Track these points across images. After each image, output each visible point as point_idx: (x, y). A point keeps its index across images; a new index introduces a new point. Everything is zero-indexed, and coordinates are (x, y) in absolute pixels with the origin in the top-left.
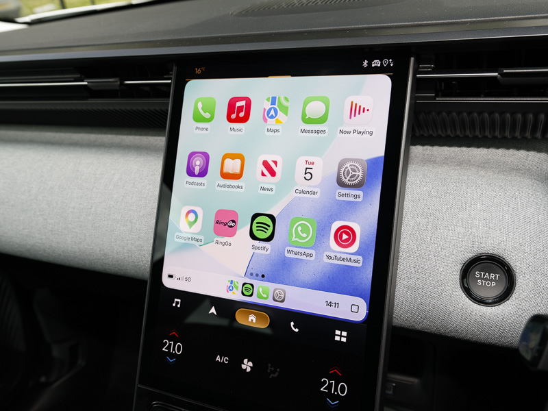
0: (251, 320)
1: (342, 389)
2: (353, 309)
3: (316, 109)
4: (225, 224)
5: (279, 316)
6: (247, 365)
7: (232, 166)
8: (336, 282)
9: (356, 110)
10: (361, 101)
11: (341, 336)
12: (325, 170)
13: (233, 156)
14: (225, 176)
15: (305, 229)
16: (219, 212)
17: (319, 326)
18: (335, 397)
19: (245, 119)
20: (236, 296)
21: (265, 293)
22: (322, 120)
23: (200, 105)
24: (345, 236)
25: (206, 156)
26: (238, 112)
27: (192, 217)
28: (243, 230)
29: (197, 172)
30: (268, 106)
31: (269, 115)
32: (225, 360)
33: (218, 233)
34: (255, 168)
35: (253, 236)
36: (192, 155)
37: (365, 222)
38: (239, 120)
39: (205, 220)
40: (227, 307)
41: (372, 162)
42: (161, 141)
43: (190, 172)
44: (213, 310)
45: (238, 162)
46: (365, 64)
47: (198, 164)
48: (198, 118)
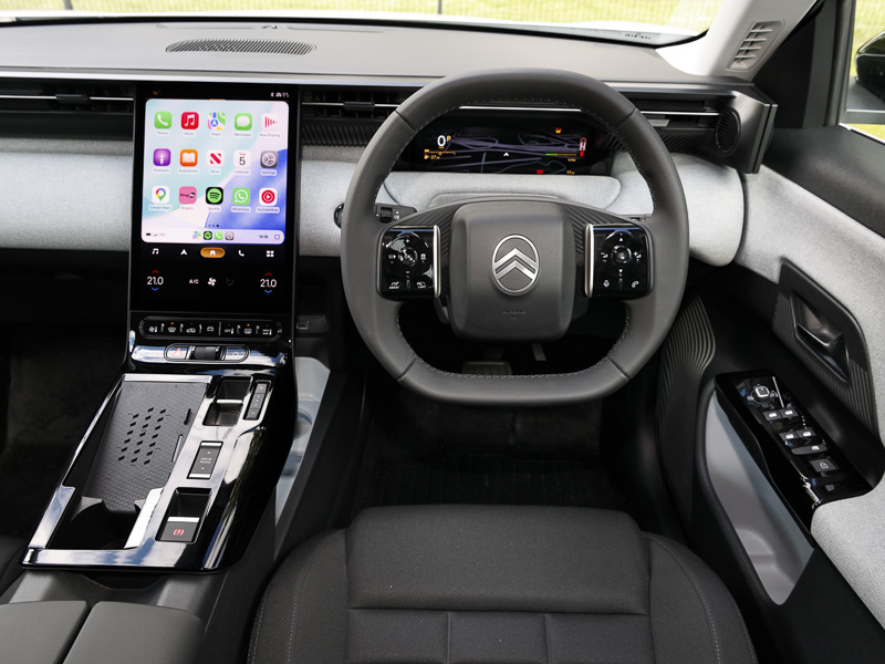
0: (213, 253)
1: (273, 283)
2: (276, 237)
3: (243, 121)
4: (187, 195)
5: (231, 249)
6: (212, 282)
7: (189, 158)
8: (265, 223)
9: (268, 122)
10: (272, 117)
11: (270, 254)
12: (252, 158)
13: (189, 151)
14: (184, 164)
15: (243, 194)
16: (182, 189)
17: (256, 250)
18: (268, 289)
19: (196, 126)
20: (200, 240)
21: (220, 236)
22: (248, 128)
23: (159, 117)
24: (268, 197)
25: (168, 152)
26: (190, 122)
27: (161, 193)
28: (201, 199)
29: (162, 161)
30: (211, 118)
31: (212, 124)
32: (196, 281)
33: (182, 202)
34: (205, 159)
35: (208, 202)
36: (156, 152)
37: (279, 187)
38: (190, 127)
39: (171, 195)
40: (194, 249)
41: (281, 153)
42: (130, 146)
43: (157, 163)
44: (184, 252)
45: (193, 155)
46: (272, 95)
47: (162, 158)
48: (158, 125)
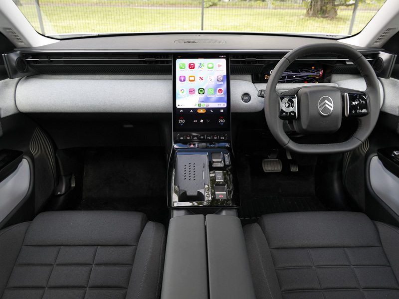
0: (202, 111)
1: (223, 121)
2: (224, 105)
3: (210, 66)
4: (192, 91)
5: (208, 109)
6: (202, 121)
7: (192, 79)
8: (219, 100)
9: (219, 66)
10: (220, 64)
11: (222, 111)
12: (214, 78)
13: (192, 76)
14: (190, 81)
15: (211, 91)
16: (190, 89)
17: (217, 110)
18: (222, 123)
19: (194, 68)
20: (197, 107)
21: (204, 105)
22: (212, 68)
23: (181, 65)
24: (220, 91)
25: (185, 77)
26: (192, 67)
27: (182, 91)
28: (197, 92)
29: (182, 80)
30: (199, 65)
31: (200, 67)
32: (196, 121)
33: (190, 94)
34: (198, 79)
35: (199, 93)
36: (180, 77)
37: (224, 88)
38: (192, 68)
39: (187, 91)
40: (195, 110)
41: (224, 76)
43: (181, 81)
44: (191, 111)
45: (193, 78)
46: (220, 57)
47: (182, 79)
48: (181, 68)
